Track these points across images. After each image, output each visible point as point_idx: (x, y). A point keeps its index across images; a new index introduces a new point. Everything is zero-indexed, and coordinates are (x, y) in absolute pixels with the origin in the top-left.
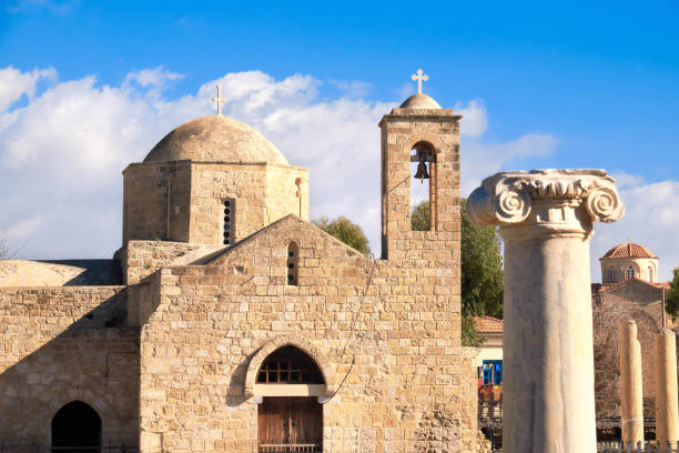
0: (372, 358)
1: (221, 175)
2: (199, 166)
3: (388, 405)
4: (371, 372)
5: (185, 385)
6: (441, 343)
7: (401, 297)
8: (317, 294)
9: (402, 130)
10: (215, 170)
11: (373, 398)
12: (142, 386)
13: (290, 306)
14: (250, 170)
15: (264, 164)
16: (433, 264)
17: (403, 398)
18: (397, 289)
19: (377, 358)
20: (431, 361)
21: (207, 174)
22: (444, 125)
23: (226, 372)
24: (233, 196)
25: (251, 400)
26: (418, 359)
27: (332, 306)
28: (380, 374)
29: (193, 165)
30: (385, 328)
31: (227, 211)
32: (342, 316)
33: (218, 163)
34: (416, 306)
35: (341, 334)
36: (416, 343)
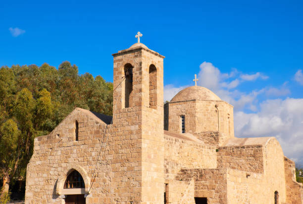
0: (105, 174)
1: (179, 106)
2: (171, 104)
3: (111, 198)
4: (104, 181)
5: (39, 190)
6: (133, 165)
7: (117, 142)
8: (85, 144)
9: (120, 60)
10: (177, 104)
11: (105, 195)
12: (26, 191)
13: (75, 151)
14: (190, 103)
15: (195, 100)
16: (130, 124)
17: (117, 194)
18: (115, 138)
19: (107, 173)
20: (129, 174)
21: (174, 107)
22: (136, 53)
23: (52, 183)
24: (184, 114)
25: (60, 197)
26: (123, 173)
27: (90, 149)
28: (108, 182)
29: (169, 104)
30: (110, 158)
31: (183, 120)
32: (93, 154)
33: (178, 102)
34: (123, 146)
35: (93, 162)
36: (123, 166)
